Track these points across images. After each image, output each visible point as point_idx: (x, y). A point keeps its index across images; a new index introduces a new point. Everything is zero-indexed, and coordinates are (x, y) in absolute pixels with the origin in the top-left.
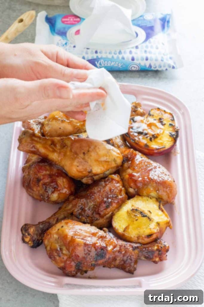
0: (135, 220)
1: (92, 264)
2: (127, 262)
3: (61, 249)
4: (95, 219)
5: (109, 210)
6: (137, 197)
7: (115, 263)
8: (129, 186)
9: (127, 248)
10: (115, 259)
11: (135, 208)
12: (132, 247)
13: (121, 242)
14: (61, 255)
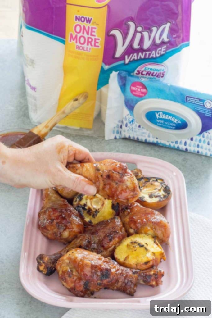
0: (134, 250)
1: (98, 283)
2: (128, 284)
3: (71, 271)
4: (100, 251)
5: (112, 243)
6: (135, 235)
7: (118, 285)
9: (128, 272)
10: (117, 281)
11: (134, 241)
12: (132, 272)
13: (122, 268)
14: (71, 275)
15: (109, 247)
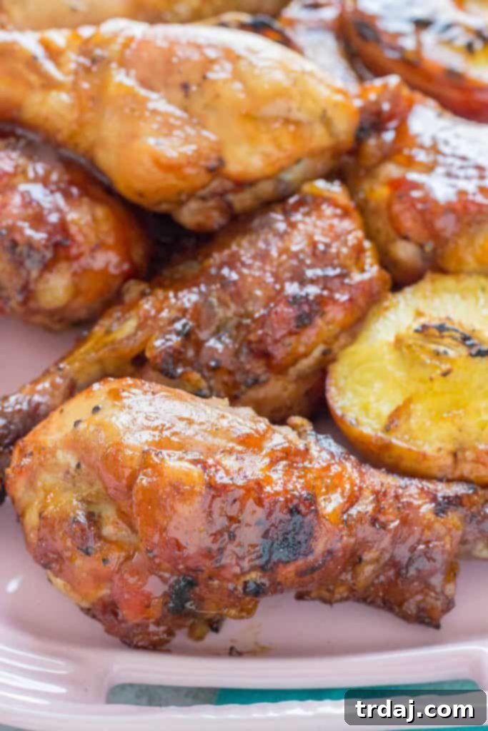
0: (439, 372)
2: (412, 572)
3: (90, 516)
4: (250, 381)
5: (310, 335)
6: (433, 281)
7: (354, 577)
8: (392, 234)
9: (409, 505)
11: (436, 322)
12: (434, 499)
13: (377, 478)
15: (296, 359)
